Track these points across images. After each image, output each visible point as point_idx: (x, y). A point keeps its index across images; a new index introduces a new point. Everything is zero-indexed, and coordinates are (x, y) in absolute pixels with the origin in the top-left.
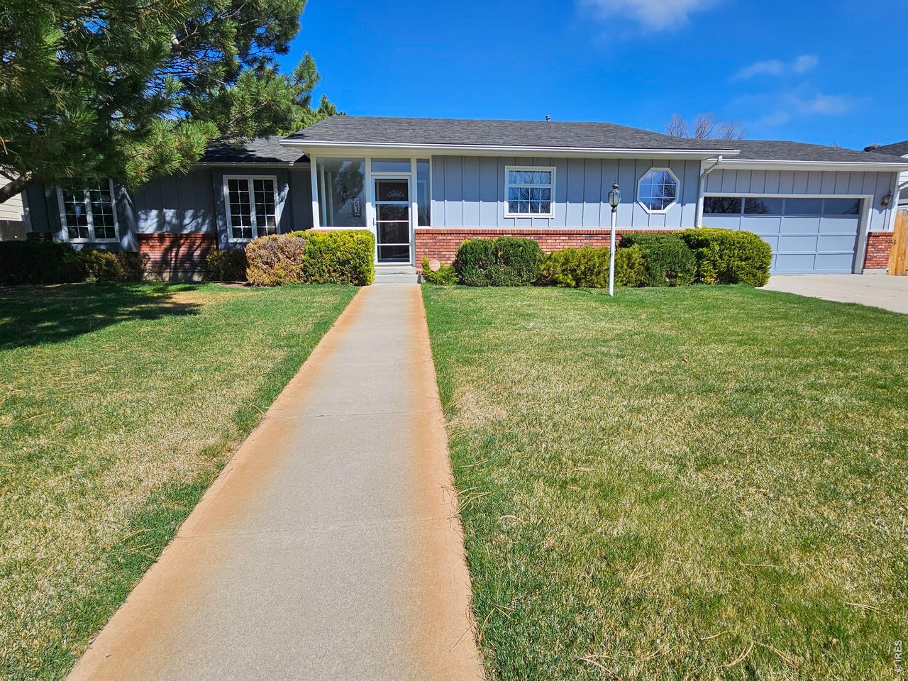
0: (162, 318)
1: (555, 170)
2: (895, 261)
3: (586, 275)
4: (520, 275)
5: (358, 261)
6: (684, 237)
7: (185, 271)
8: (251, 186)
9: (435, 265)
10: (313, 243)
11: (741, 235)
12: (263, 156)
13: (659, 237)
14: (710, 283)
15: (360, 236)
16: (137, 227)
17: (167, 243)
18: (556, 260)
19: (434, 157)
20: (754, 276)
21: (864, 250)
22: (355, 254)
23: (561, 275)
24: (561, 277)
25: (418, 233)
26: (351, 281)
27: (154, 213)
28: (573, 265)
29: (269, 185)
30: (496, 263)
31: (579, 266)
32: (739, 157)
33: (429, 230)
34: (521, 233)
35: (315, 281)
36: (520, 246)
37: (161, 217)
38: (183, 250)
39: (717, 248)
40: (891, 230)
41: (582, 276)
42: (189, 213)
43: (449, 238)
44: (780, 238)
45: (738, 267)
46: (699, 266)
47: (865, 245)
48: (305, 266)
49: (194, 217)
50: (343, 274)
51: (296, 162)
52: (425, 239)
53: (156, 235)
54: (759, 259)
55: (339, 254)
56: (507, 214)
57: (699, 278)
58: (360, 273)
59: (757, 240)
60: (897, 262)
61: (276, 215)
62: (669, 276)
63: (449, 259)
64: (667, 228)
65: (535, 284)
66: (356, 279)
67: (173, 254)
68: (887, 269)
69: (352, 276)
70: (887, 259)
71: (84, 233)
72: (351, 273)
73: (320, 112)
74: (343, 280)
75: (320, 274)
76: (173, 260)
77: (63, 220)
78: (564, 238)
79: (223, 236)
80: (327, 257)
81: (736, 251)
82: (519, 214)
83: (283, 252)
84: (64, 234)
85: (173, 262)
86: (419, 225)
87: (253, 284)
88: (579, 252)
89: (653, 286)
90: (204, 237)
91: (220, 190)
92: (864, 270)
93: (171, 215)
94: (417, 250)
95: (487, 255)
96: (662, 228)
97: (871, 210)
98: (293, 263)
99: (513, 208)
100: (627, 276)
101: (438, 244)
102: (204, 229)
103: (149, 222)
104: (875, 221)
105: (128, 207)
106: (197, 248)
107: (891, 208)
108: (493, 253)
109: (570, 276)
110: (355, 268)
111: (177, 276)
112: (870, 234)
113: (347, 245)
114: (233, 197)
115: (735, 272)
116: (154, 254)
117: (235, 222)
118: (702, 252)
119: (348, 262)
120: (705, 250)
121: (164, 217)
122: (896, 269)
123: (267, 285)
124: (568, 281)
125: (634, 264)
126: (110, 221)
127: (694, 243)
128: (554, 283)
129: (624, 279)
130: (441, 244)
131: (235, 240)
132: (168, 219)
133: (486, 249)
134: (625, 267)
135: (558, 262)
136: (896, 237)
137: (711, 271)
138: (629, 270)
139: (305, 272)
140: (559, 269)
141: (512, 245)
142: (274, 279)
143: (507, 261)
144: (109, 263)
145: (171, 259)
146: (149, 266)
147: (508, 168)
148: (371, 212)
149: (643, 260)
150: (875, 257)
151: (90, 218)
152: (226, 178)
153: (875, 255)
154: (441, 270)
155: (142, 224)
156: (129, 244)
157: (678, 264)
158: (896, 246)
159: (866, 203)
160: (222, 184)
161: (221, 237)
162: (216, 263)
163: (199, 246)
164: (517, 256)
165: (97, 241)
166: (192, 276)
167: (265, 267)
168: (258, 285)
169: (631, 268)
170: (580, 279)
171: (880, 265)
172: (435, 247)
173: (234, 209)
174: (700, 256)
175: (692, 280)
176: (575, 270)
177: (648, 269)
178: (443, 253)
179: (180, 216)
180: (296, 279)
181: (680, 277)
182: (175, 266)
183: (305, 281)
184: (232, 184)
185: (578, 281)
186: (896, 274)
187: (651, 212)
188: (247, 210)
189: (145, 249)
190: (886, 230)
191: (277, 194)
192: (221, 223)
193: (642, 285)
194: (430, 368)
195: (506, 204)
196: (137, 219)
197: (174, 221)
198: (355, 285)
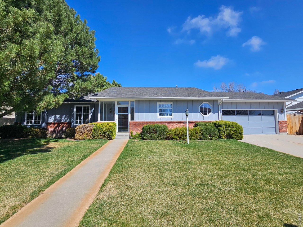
0: (38, 153)
1: (173, 103)
2: (290, 130)
3: (182, 136)
4: (161, 136)
5: (109, 132)
6: (214, 123)
7: (60, 134)
8: (83, 108)
9: (134, 133)
10: (96, 126)
11: (232, 123)
12: (87, 100)
13: (206, 123)
14: (224, 139)
15: (110, 124)
16: (48, 120)
17: (56, 125)
18: (172, 132)
19: (136, 100)
20: (238, 136)
21: (278, 126)
22: (109, 130)
23: (174, 136)
24: (174, 137)
25: (130, 123)
26: (107, 138)
27: (53, 116)
28: (178, 133)
29: (88, 108)
30: (153, 132)
31: (180, 133)
32: (229, 99)
33: (134, 122)
34: (163, 123)
35: (96, 138)
36: (160, 127)
37: (55, 117)
38: (60, 127)
39: (224, 127)
40: (286, 120)
41: (181, 136)
42: (64, 116)
43: (140, 124)
44: (249, 123)
45: (232, 133)
46: (219, 133)
47: (278, 125)
48: (93, 134)
49: (65, 117)
50: (105, 136)
51: (96, 101)
52: (133, 124)
53: (53, 123)
54: (239, 131)
55: (103, 130)
56: (158, 117)
57: (220, 137)
58: (110, 136)
59: (237, 125)
60: (291, 130)
61: (89, 117)
62: (210, 136)
63: (140, 131)
64: (210, 120)
65: (166, 139)
66: (109, 137)
67: (57, 129)
68: (288, 133)
69: (107, 137)
70: (287, 129)
71: (31, 123)
72: (107, 136)
73: (112, 84)
74: (105, 138)
75: (97, 136)
76: (57, 130)
77: (26, 119)
78: (176, 124)
79: (73, 123)
80: (100, 131)
81: (231, 128)
82: (162, 116)
83: (87, 129)
84: (25, 123)
85: (57, 131)
86: (131, 120)
87: (76, 139)
88: (180, 129)
89: (205, 140)
90: (67, 123)
91: (73, 110)
92: (280, 133)
93: (58, 117)
94: (130, 128)
95: (150, 130)
96: (208, 120)
97: (278, 114)
98: (89, 133)
99: (160, 115)
100: (196, 136)
101: (137, 126)
102: (68, 121)
103: (51, 119)
104: (280, 117)
105: (46, 115)
106: (64, 127)
107: (284, 113)
108: (152, 129)
109: (177, 136)
110: (108, 134)
111: (57, 135)
112: (279, 121)
113: (106, 127)
114: (77, 112)
115: (231, 135)
116: (51, 129)
117: (77, 119)
118: (220, 129)
119: (106, 132)
120: (220, 128)
121: (56, 117)
122: (291, 133)
123: (81, 139)
124: (177, 138)
125: (198, 132)
126: (39, 119)
127: (217, 125)
128: (172, 139)
129: (195, 137)
130: (138, 126)
131: (76, 124)
132: (57, 118)
133: (150, 128)
134: (195, 134)
135: (173, 132)
136: (288, 122)
137: (223, 135)
138: (196, 134)
139: (93, 135)
140: (173, 134)
141: (158, 127)
142: (83, 138)
143: (156, 132)
144: (36, 132)
145: (56, 130)
146: (49, 132)
147: (158, 103)
148: (116, 116)
149: (201, 131)
150: (282, 129)
151: (34, 118)
152: (75, 106)
153: (282, 128)
154: (137, 134)
155: (49, 120)
156: (44, 126)
157: (212, 132)
158: (289, 125)
159: (276, 111)
160: (74, 108)
161: (72, 123)
162: (69, 132)
163: (65, 126)
164: (159, 130)
165: (35, 125)
166: (62, 135)
167: (81, 134)
168: (78, 140)
169: (197, 134)
170: (180, 137)
171: (285, 131)
172: (135, 127)
173: (77, 115)
174: (219, 130)
175: (218, 137)
176: (179, 135)
177: (202, 134)
178: (138, 129)
179: (61, 117)
180: (90, 138)
181: (213, 136)
182: (57, 132)
183: (93, 138)
184: (77, 108)
185: (180, 138)
186: (291, 134)
187: (204, 115)
188: (81, 115)
189: (49, 127)
190: (284, 120)
191: (90, 111)
192: (72, 119)
193: (201, 139)
194: (108, 173)
195: (158, 114)
196: (48, 118)
197: (59, 119)
198: (109, 139)
